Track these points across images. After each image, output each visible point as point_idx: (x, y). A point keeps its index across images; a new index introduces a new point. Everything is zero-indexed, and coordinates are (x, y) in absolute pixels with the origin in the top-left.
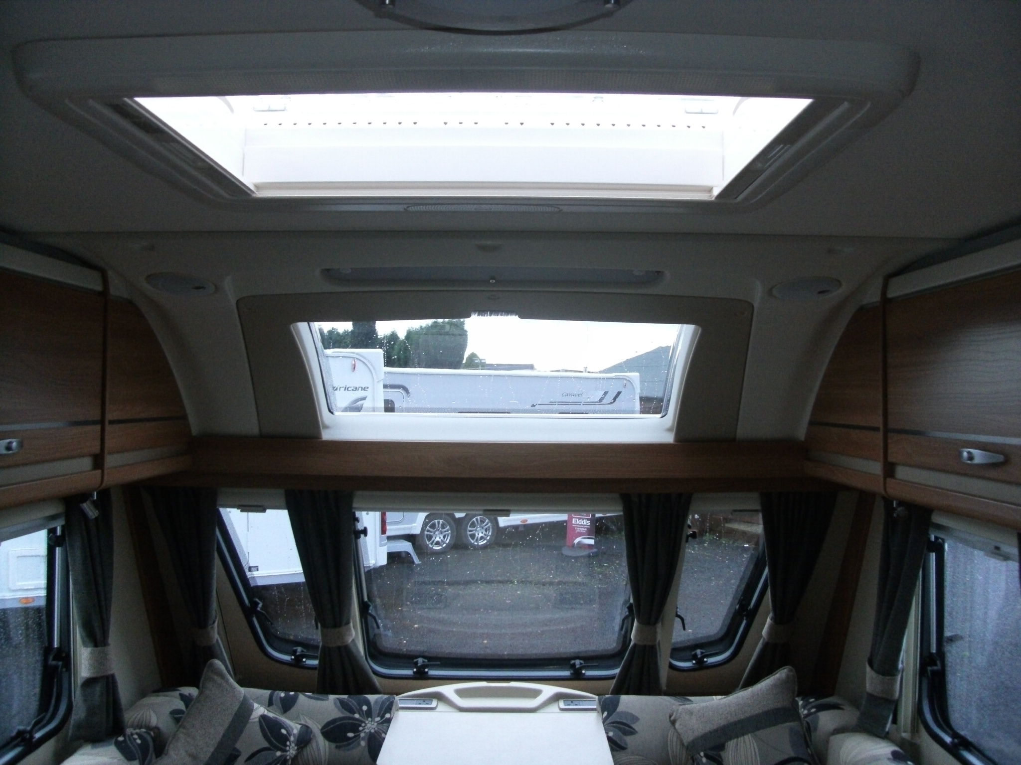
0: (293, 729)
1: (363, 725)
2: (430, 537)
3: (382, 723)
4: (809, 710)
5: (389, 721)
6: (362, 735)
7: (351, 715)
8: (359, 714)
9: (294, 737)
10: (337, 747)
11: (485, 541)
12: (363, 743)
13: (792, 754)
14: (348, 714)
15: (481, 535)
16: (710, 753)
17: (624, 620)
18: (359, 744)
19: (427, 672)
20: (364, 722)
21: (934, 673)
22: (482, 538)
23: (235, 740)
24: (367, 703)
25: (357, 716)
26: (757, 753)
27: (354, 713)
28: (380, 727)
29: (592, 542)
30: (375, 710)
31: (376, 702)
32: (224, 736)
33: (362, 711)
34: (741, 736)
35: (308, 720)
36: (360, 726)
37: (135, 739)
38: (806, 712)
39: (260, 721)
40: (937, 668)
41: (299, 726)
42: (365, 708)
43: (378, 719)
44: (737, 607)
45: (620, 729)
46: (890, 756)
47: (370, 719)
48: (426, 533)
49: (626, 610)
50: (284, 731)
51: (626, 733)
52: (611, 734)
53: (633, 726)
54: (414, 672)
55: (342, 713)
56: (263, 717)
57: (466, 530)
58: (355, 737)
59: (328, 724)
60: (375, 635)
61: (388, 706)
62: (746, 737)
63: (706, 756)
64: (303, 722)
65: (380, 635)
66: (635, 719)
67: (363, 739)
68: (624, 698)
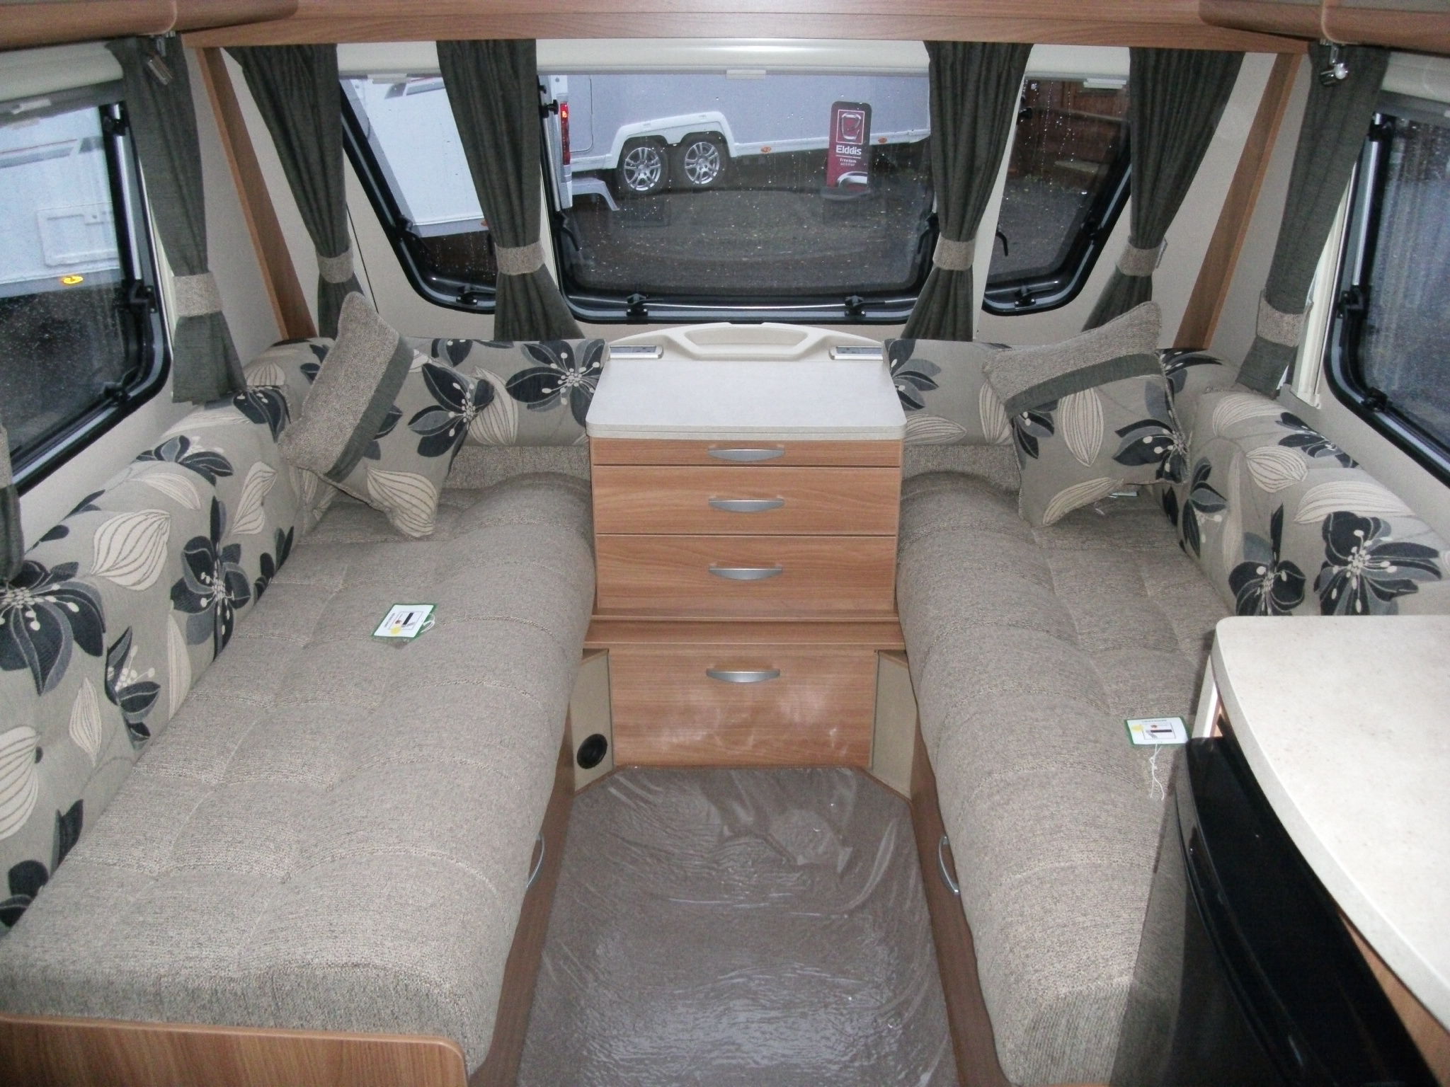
0: (468, 384)
1: (563, 377)
2: (631, 173)
3: (590, 374)
4: (1173, 365)
5: (598, 371)
6: (563, 390)
7: (546, 366)
8: (557, 364)
9: (471, 392)
10: (529, 407)
11: (711, 179)
12: (564, 401)
13: (1149, 417)
14: (542, 365)
15: (704, 170)
16: (1038, 413)
17: (922, 238)
18: (559, 402)
19: (646, 313)
20: (564, 374)
21: (1352, 313)
22: (705, 174)
23: (393, 396)
24: (568, 349)
25: (554, 366)
26: (1101, 413)
27: (550, 362)
28: (587, 380)
29: (863, 180)
30: (579, 357)
31: (579, 347)
32: (377, 391)
33: (561, 359)
34: (1080, 391)
35: (486, 373)
36: (559, 378)
37: (260, 398)
38: (1169, 367)
39: (423, 371)
40: (1358, 307)
41: (476, 381)
42: (564, 356)
43: (583, 369)
44: (1082, 225)
45: (913, 381)
46: (1281, 420)
47: (572, 370)
48: (626, 167)
49: (926, 223)
50: (456, 386)
51: (922, 387)
52: (902, 388)
53: (933, 378)
54: (628, 314)
55: (533, 362)
56: (427, 367)
57: (682, 162)
58: (553, 393)
59: (515, 377)
60: (572, 266)
61: (596, 352)
62: (1087, 391)
63: (1032, 417)
64: (480, 376)
65: (578, 265)
66: (936, 370)
67: (564, 395)
68: (920, 343)
